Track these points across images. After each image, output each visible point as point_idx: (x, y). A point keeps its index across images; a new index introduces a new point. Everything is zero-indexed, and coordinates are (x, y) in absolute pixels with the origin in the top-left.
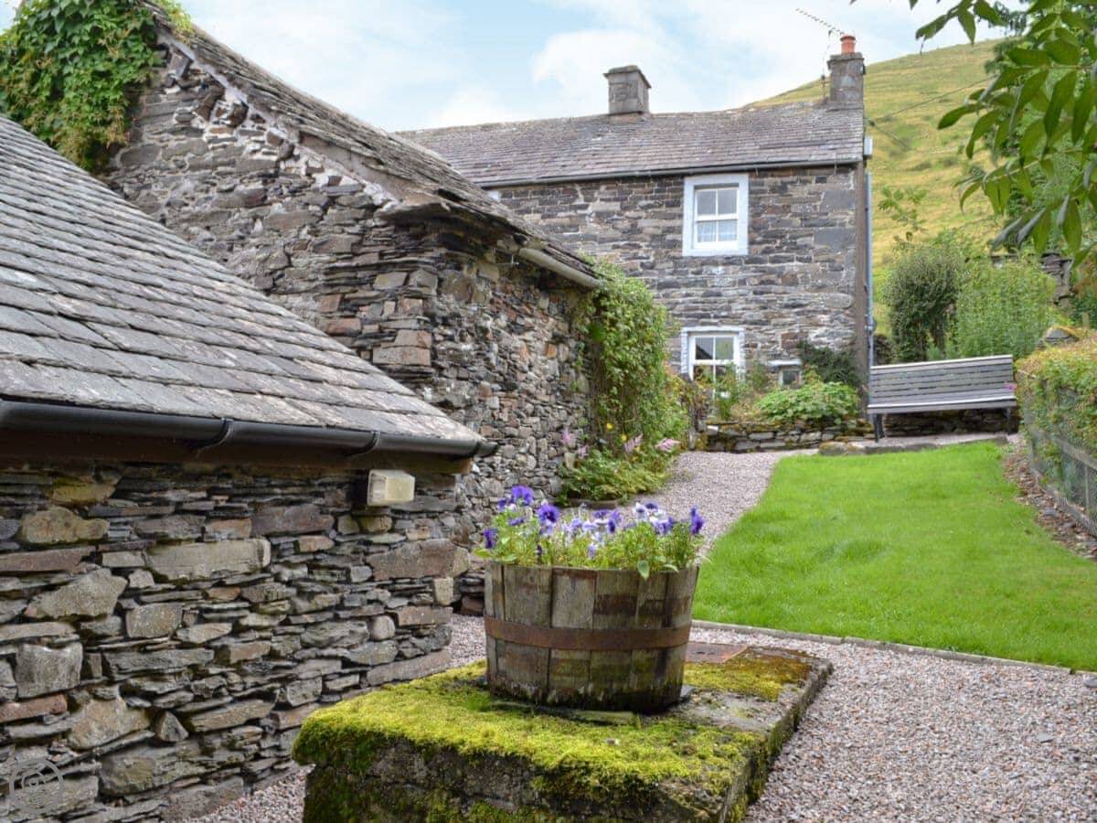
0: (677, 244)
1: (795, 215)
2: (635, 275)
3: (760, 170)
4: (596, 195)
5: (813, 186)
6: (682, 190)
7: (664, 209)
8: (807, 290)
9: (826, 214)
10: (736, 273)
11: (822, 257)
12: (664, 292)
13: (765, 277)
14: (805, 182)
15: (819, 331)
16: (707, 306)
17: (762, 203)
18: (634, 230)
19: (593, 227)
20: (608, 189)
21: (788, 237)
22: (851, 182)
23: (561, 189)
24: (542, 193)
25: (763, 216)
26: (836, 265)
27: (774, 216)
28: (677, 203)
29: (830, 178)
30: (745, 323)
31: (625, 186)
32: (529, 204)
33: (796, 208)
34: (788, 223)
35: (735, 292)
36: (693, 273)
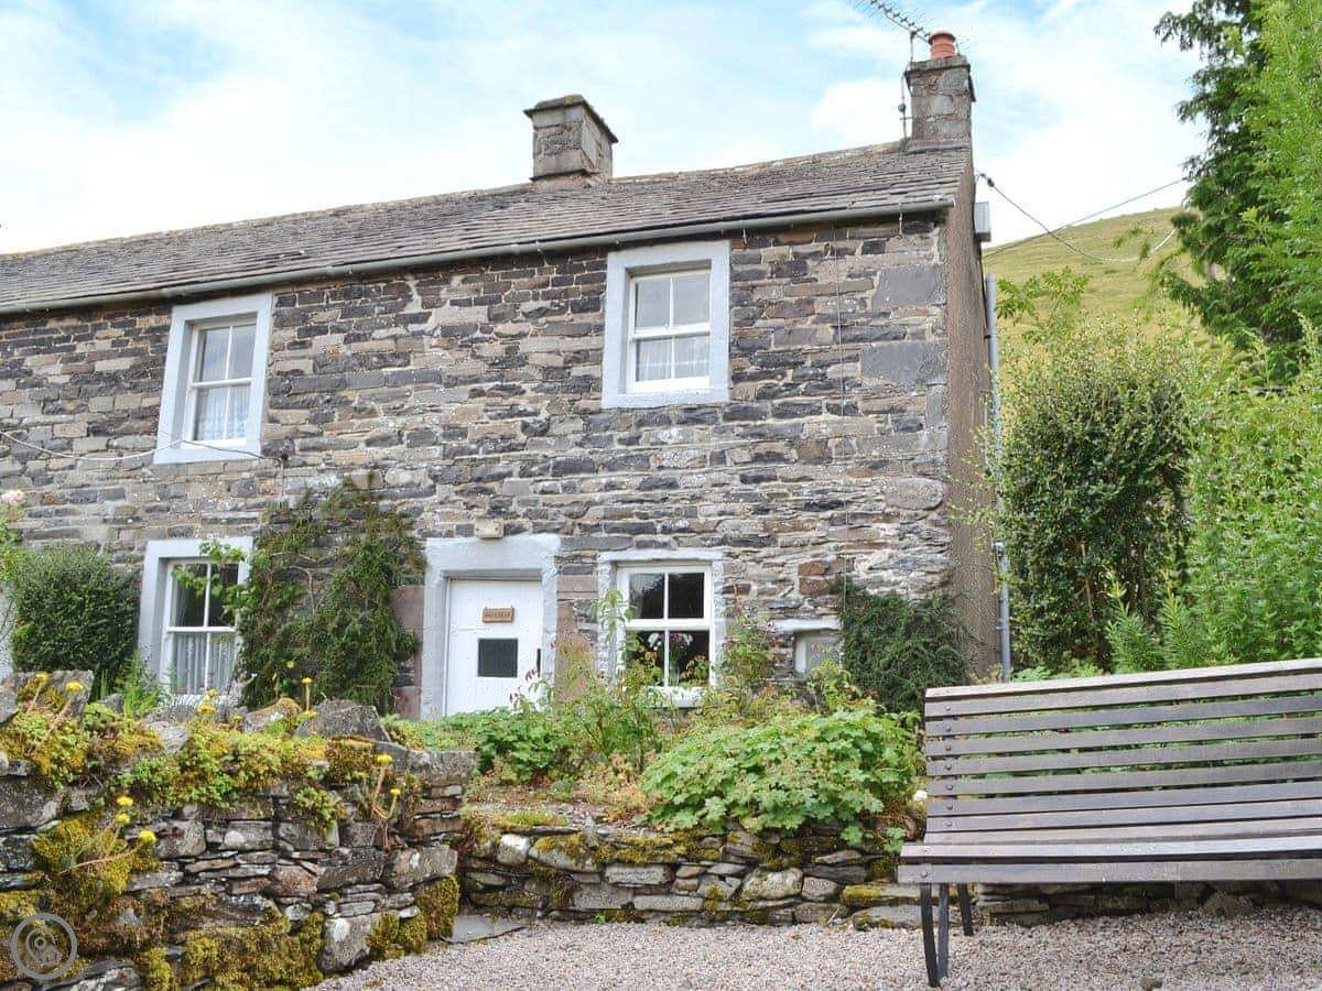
0: (590, 385)
1: (823, 319)
2: (511, 449)
3: (751, 231)
4: (444, 293)
5: (859, 260)
6: (604, 277)
7: (567, 316)
8: (850, 473)
9: (886, 314)
10: (706, 439)
11: (877, 404)
12: (565, 480)
13: (763, 448)
14: (840, 254)
15: (878, 556)
16: (647, 508)
17: (756, 296)
18: (512, 359)
19: (433, 355)
20: (464, 281)
21: (808, 363)
22: (934, 249)
23: (382, 285)
24: (347, 295)
25: (759, 323)
26: (906, 418)
27: (781, 321)
28: (594, 304)
29: (893, 243)
30: (723, 542)
31: (497, 275)
32: (323, 316)
33: (823, 305)
34: (810, 336)
35: (704, 479)
36: (621, 441)
